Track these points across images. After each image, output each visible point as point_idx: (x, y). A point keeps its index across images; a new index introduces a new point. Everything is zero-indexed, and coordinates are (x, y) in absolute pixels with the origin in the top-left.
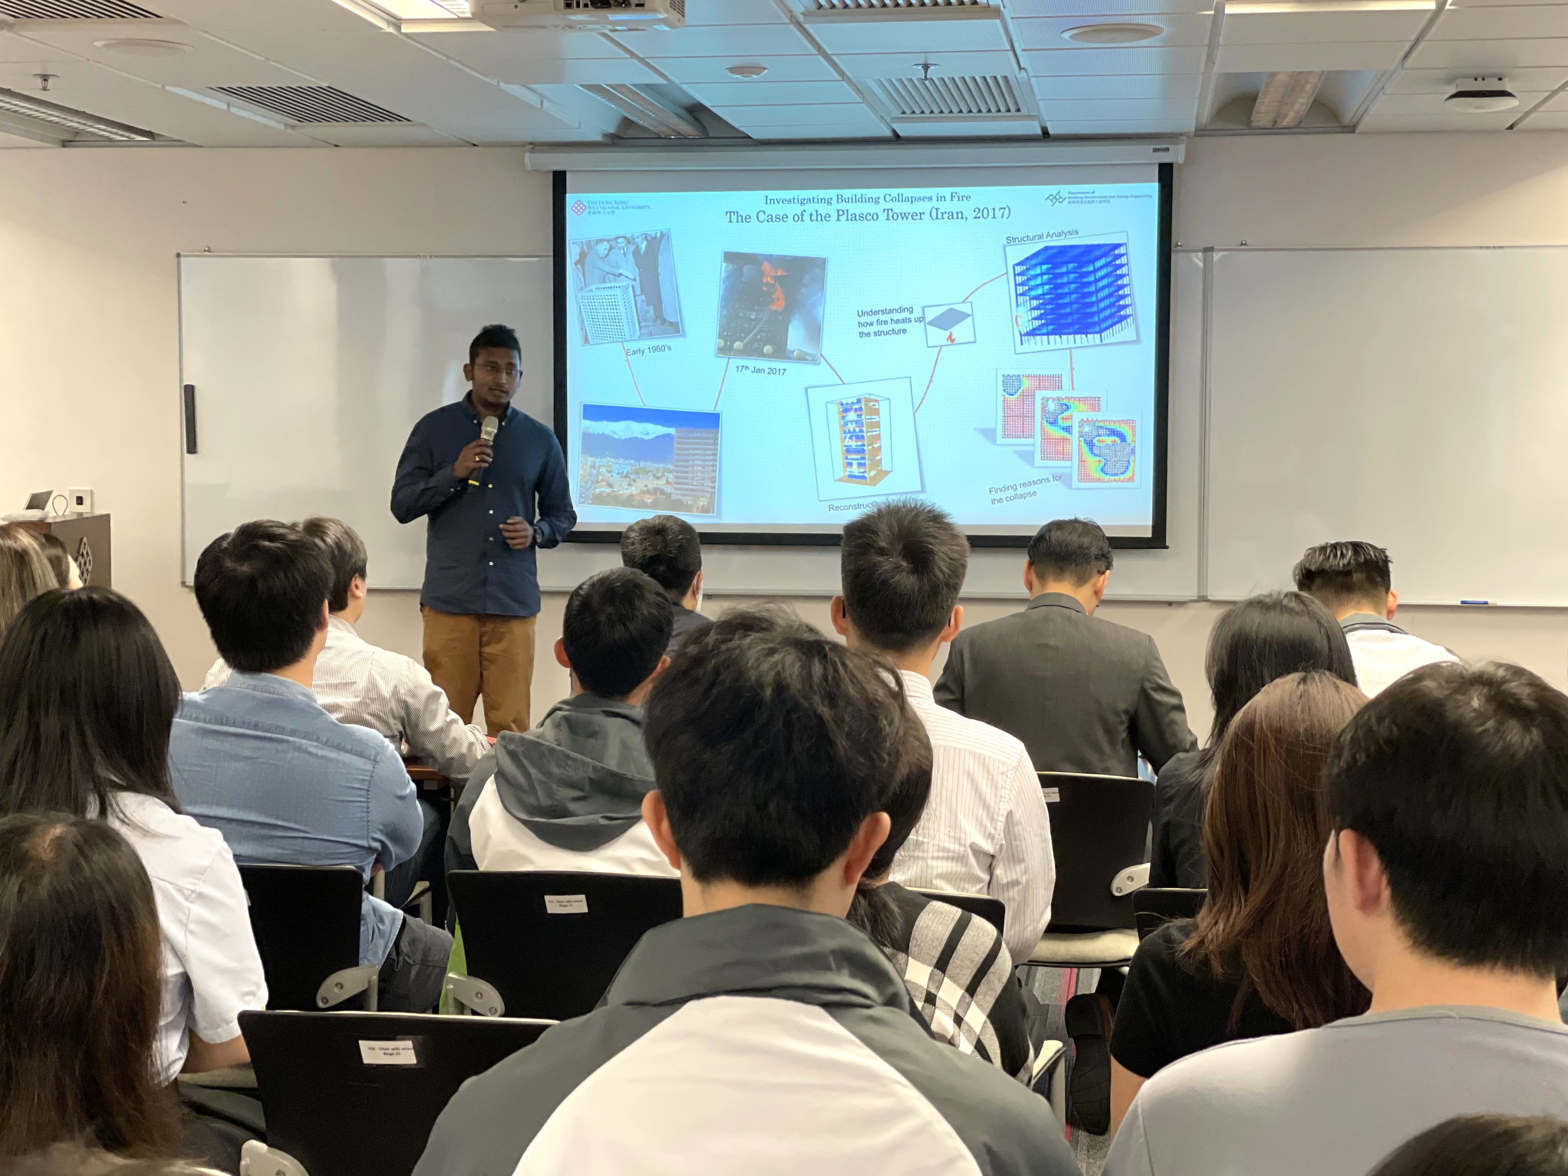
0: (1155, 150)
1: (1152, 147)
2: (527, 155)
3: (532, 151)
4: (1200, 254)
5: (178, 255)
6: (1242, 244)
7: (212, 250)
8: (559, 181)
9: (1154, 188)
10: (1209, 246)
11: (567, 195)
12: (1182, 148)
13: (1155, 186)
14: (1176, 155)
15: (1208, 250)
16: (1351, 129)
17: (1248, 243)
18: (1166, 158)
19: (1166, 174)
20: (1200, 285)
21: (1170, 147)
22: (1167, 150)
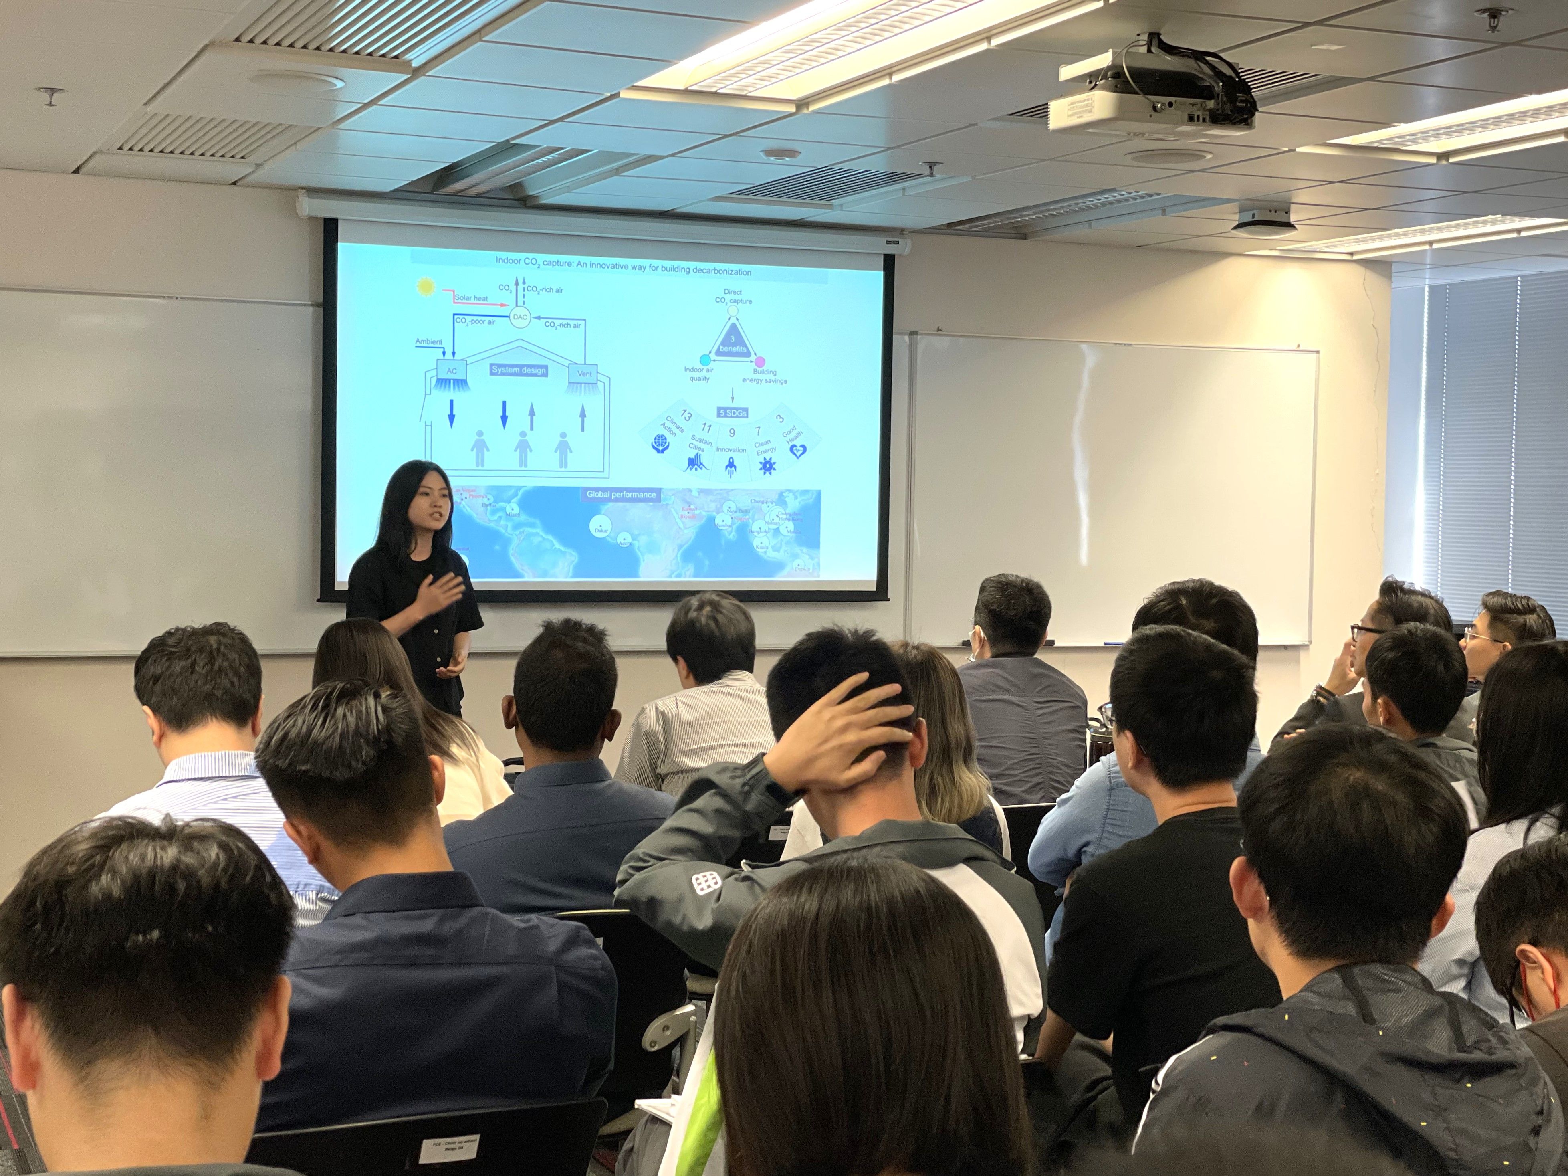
0: (889, 242)
1: (885, 240)
2: (301, 200)
3: (306, 196)
4: (907, 338)
6: (938, 330)
8: (331, 229)
9: (880, 275)
10: (913, 329)
11: (339, 244)
12: (909, 242)
13: (881, 274)
14: (902, 249)
15: (913, 334)
17: (943, 329)
18: (891, 250)
19: (889, 264)
20: (908, 366)
21: (900, 241)
22: (898, 243)
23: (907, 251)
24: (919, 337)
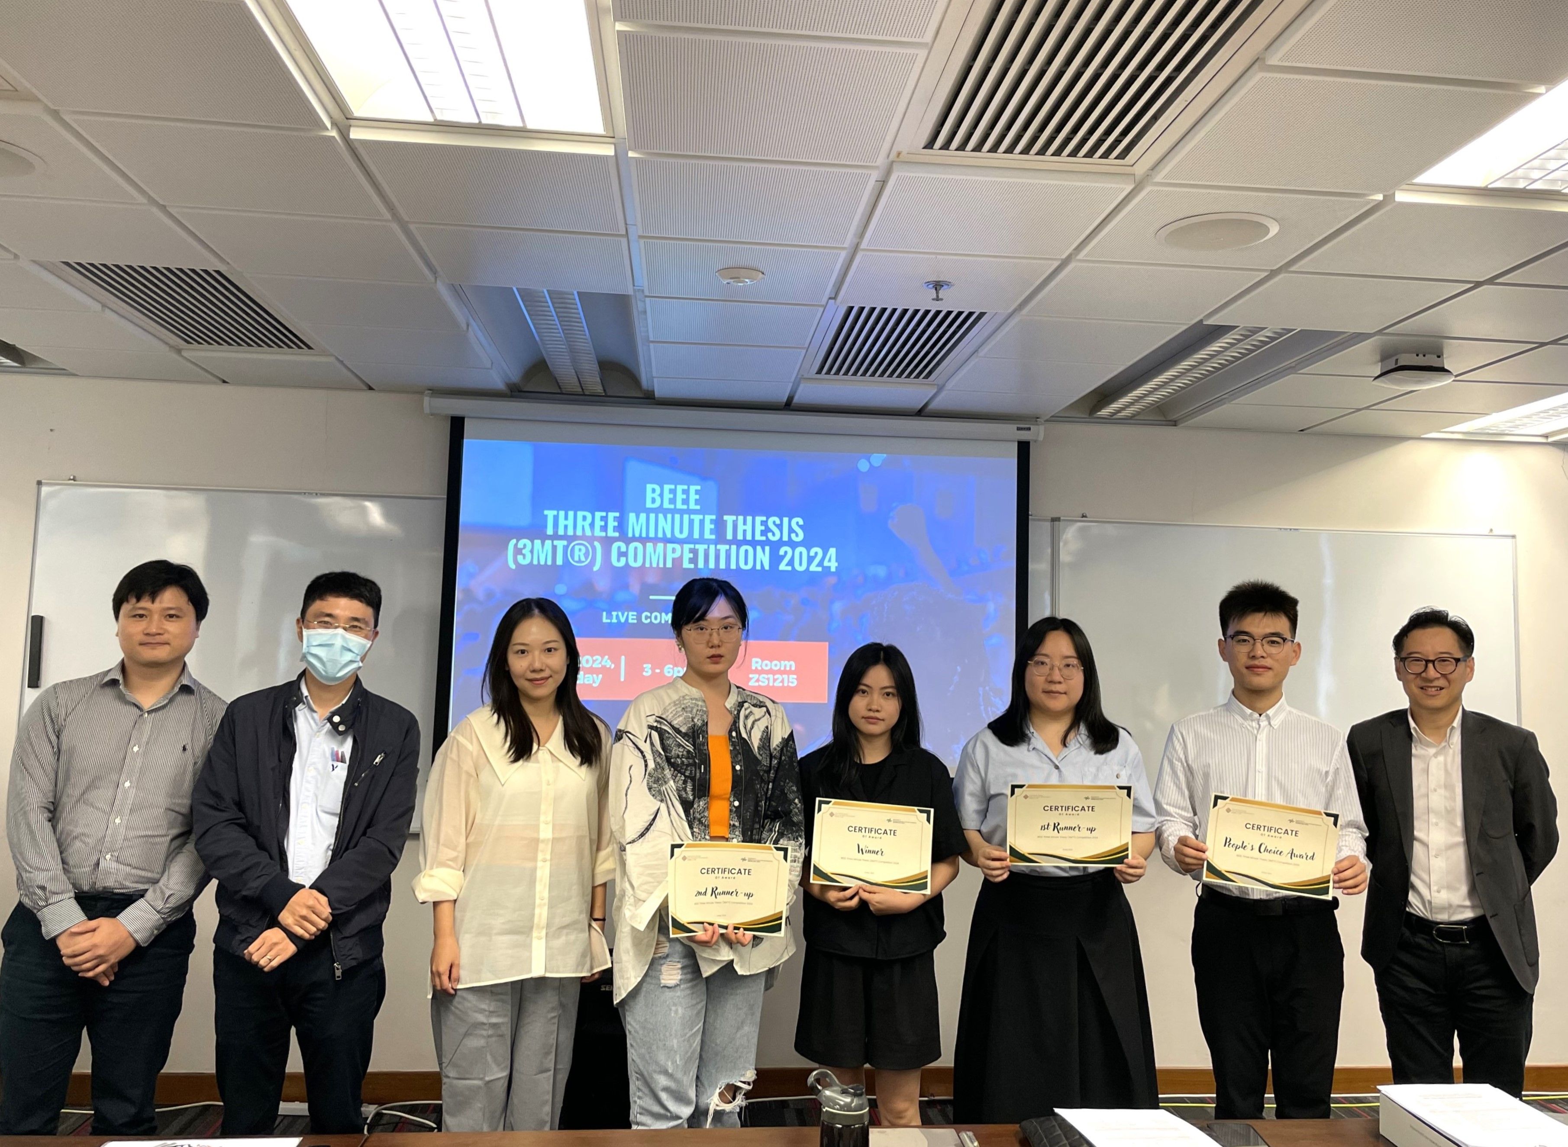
0: (1019, 429)
1: (1015, 427)
2: (426, 400)
3: (432, 396)
4: (1048, 525)
5: (39, 483)
6: (1083, 516)
7: (77, 478)
8: (457, 426)
9: (1013, 464)
10: (1055, 515)
11: (465, 440)
13: (1015, 462)
14: (1036, 434)
15: (1055, 520)
16: (1175, 423)
17: (1088, 515)
18: (1024, 436)
19: (1024, 449)
20: (1049, 551)
21: (1032, 427)
22: (1029, 429)
23: (1041, 438)
24: (1061, 523)
